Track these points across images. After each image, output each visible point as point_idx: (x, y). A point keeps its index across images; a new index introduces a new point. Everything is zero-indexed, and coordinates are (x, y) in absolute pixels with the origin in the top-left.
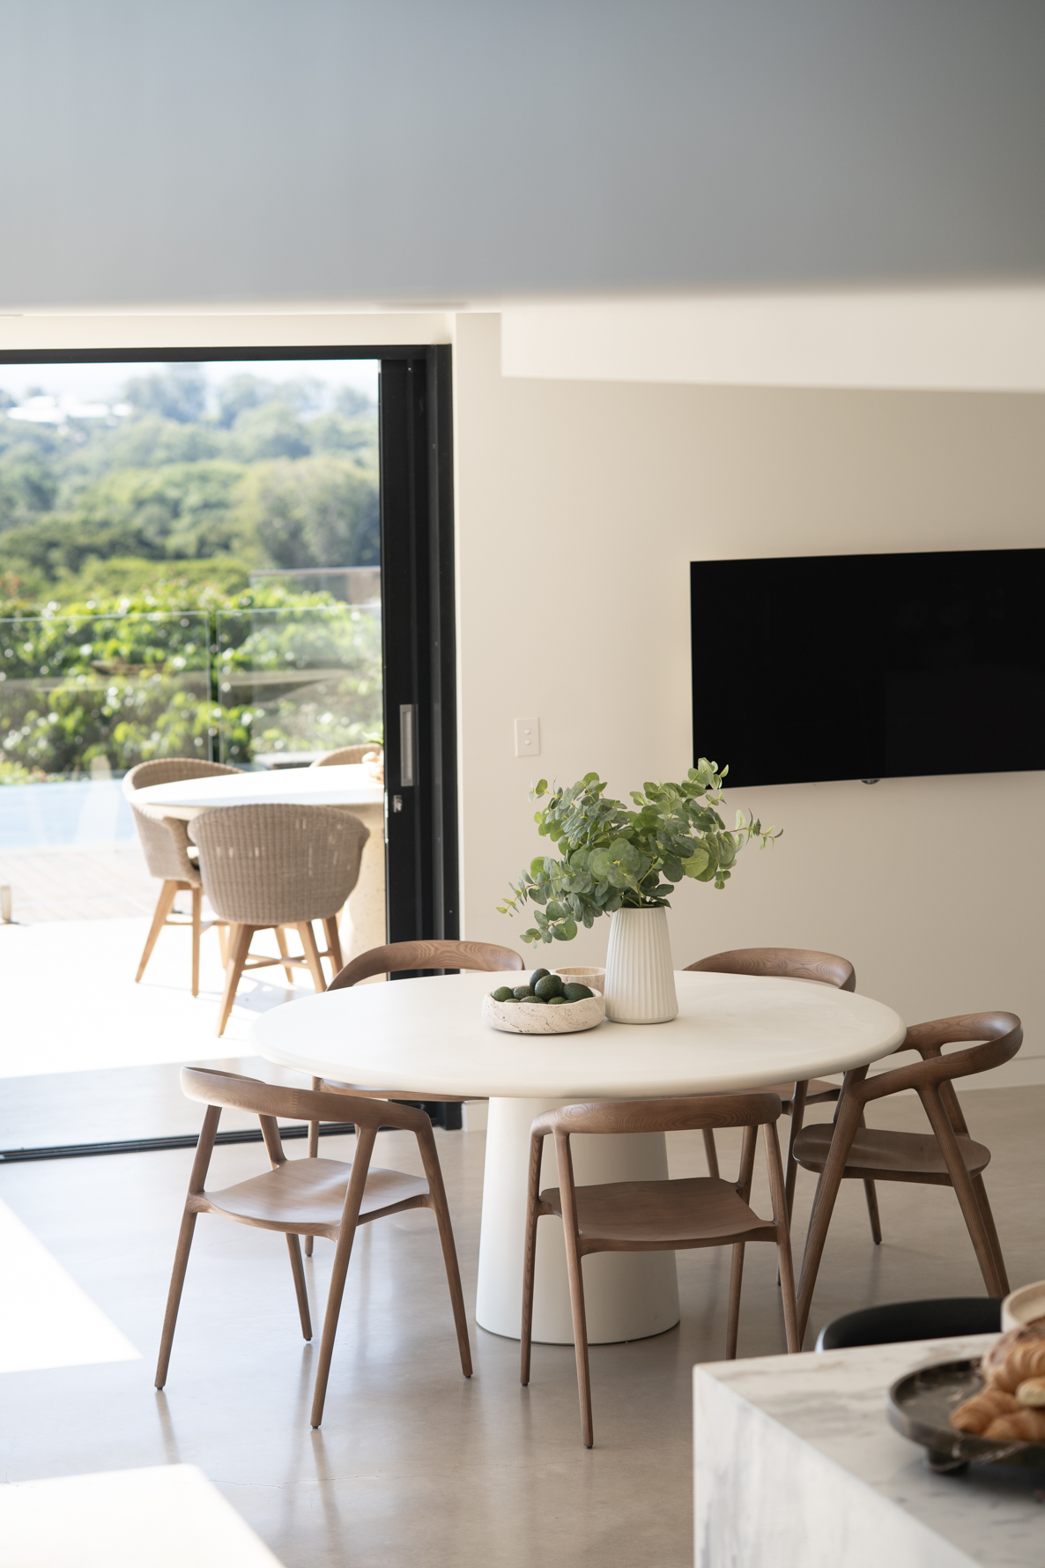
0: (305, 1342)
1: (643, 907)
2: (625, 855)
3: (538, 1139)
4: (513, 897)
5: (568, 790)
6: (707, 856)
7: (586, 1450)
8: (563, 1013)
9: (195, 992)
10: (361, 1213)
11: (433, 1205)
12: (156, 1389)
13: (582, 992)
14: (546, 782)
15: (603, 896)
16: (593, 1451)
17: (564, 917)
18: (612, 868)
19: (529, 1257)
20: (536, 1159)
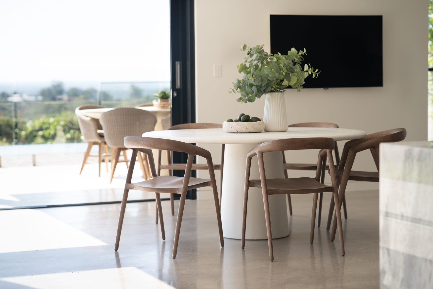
0: (163, 240)
1: (277, 92)
2: (275, 67)
3: (250, 159)
4: (233, 88)
5: (254, 48)
6: (296, 78)
7: (271, 262)
8: (252, 125)
9: (100, 176)
10: (188, 186)
11: (212, 185)
12: (115, 251)
13: (257, 119)
14: (246, 46)
15: (264, 86)
16: (273, 262)
17: (251, 94)
18: (271, 72)
19: (246, 202)
20: (249, 166)
